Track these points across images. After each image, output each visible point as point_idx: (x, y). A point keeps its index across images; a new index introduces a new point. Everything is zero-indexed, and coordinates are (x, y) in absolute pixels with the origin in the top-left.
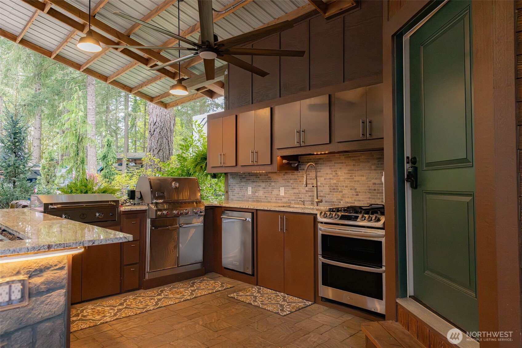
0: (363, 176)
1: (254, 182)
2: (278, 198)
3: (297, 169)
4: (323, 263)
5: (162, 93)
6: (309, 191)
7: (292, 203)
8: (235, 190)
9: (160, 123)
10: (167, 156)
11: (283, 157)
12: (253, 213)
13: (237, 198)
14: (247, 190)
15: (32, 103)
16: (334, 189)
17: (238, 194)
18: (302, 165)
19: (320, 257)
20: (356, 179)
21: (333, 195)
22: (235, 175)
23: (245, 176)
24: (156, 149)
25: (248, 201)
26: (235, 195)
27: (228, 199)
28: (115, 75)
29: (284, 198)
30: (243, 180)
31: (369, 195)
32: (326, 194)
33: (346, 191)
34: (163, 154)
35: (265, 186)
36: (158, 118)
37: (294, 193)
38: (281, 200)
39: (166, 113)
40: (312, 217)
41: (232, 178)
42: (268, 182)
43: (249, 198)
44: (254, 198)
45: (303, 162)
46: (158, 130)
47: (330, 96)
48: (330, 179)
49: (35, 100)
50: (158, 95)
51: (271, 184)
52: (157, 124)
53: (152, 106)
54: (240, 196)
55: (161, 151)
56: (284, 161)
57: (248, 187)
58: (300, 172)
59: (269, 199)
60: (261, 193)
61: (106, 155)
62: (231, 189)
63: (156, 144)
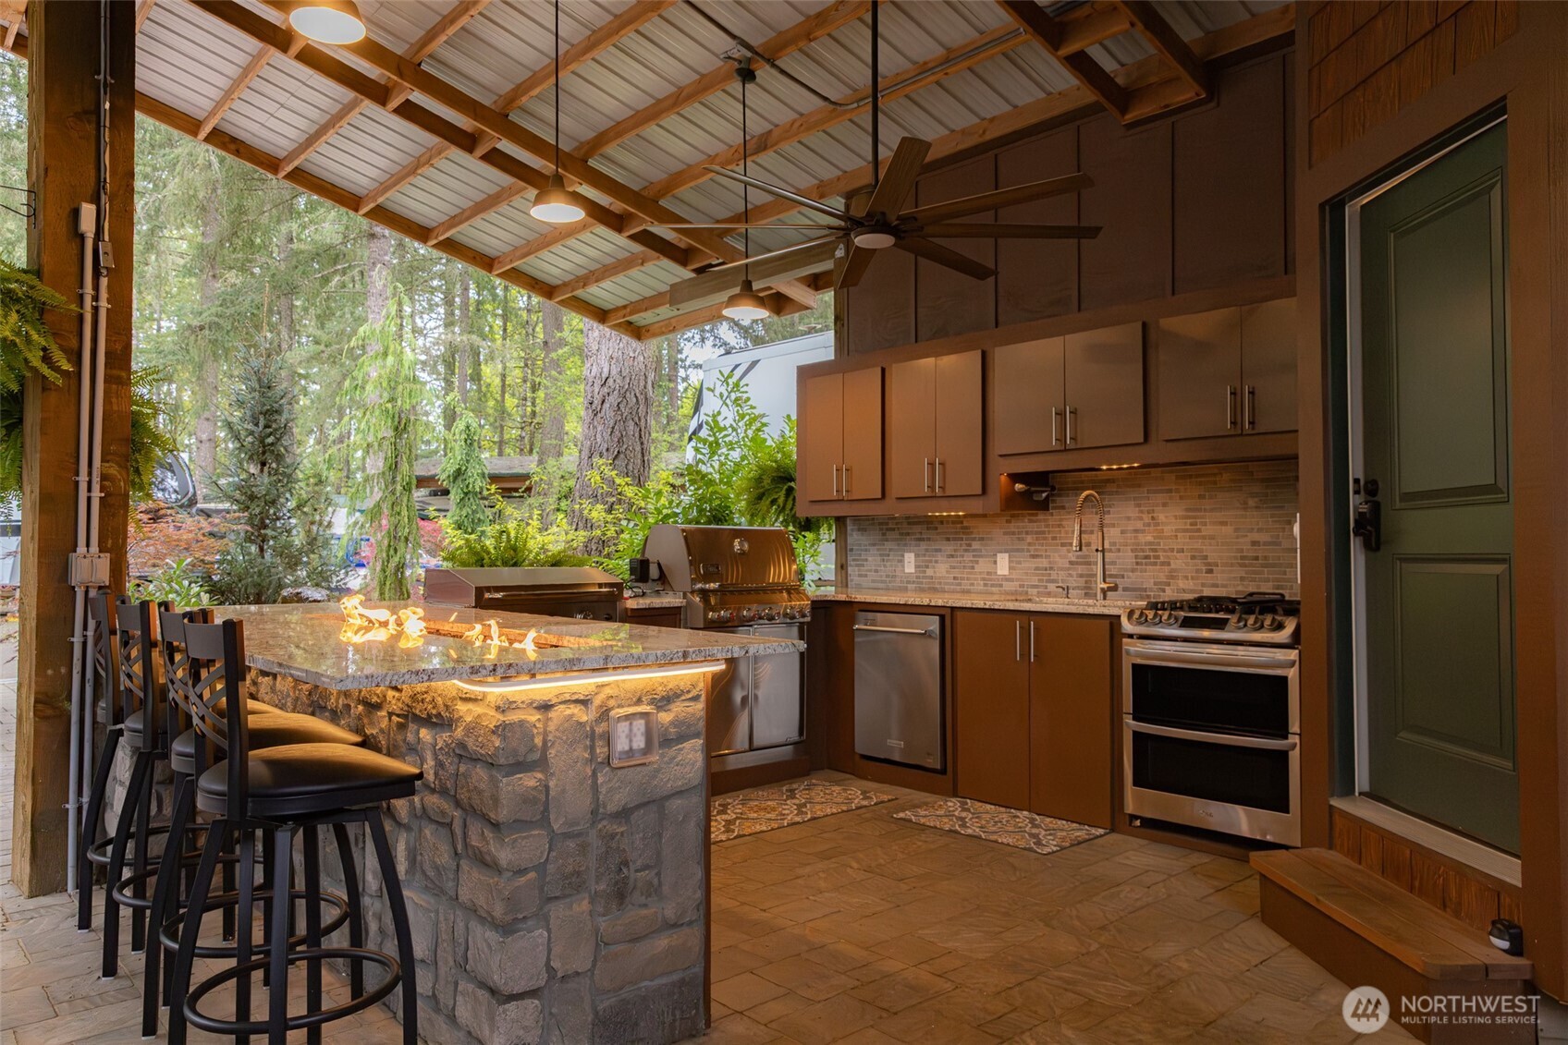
1: (920, 540)
2: (991, 580)
3: (1044, 506)
4: (1135, 732)
5: (635, 298)
6: (1077, 563)
8: (866, 560)
9: (618, 381)
10: (636, 471)
11: (1015, 478)
12: (942, 618)
13: (873, 581)
14: (901, 561)
15: (221, 321)
16: (1146, 557)
17: (876, 571)
18: (1060, 495)
19: (1129, 720)
22: (864, 523)
23: (897, 524)
24: (607, 450)
25: (906, 589)
26: (866, 576)
27: (847, 586)
28: (518, 254)
29: (1007, 580)
30: (890, 535)
32: (1126, 570)
33: (1178, 563)
34: (627, 465)
35: (955, 551)
36: (613, 366)
37: (1037, 569)
38: (1001, 586)
39: (634, 351)
40: (1107, 622)
41: (859, 530)
43: (908, 582)
45: (1060, 490)
46: (613, 399)
47: (1144, 325)
48: (1136, 531)
49: (228, 312)
50: (621, 303)
51: (970, 545)
52: (610, 381)
53: (596, 334)
54: (881, 576)
55: (622, 456)
56: (1018, 486)
57: (906, 555)
58: (1052, 515)
59: (966, 585)
60: (941, 569)
61: (464, 468)
62: (854, 560)
63: (607, 436)
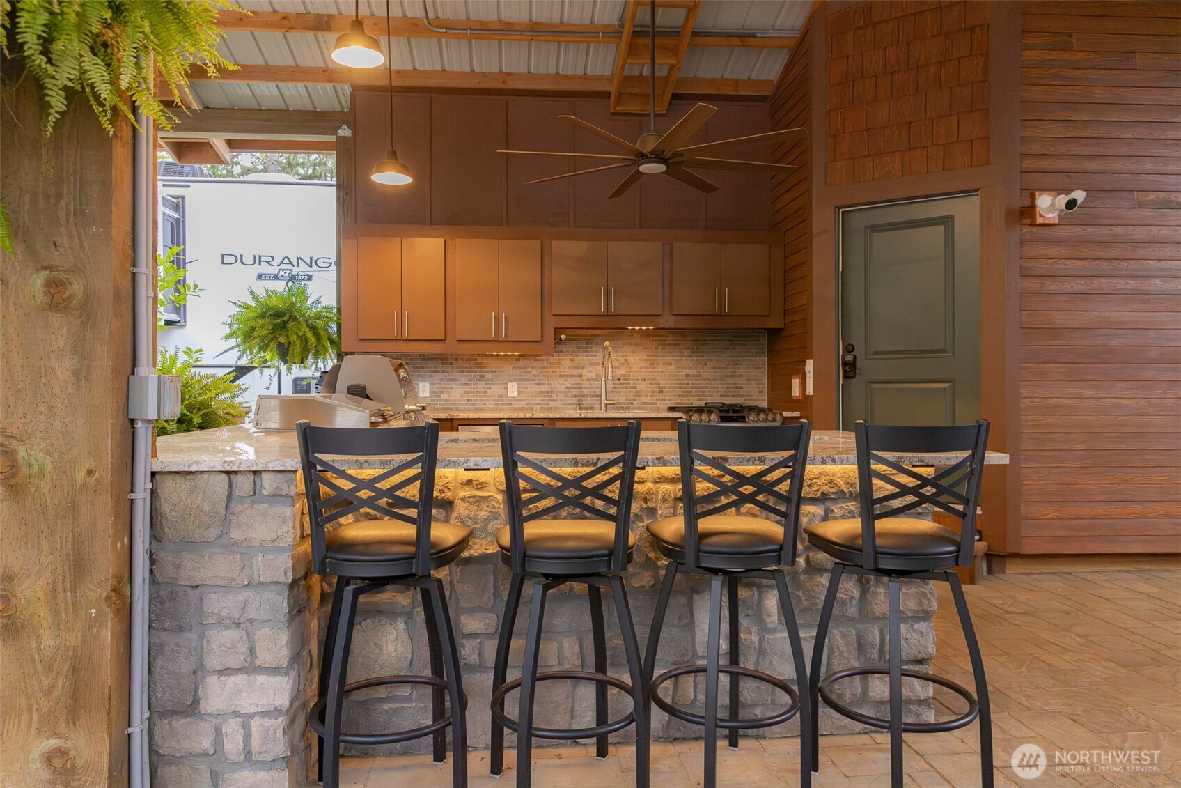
0: (670, 364)
7: (534, 409)
20: (659, 368)
21: (620, 392)
31: (679, 392)
42: (476, 372)
44: (437, 404)
